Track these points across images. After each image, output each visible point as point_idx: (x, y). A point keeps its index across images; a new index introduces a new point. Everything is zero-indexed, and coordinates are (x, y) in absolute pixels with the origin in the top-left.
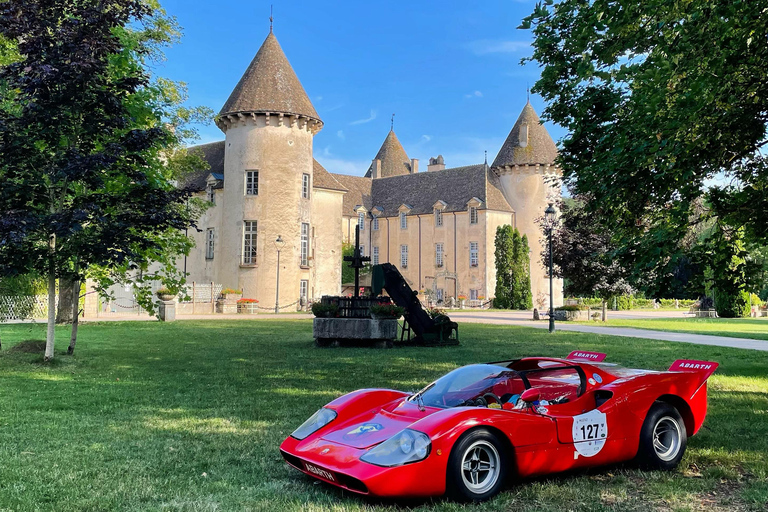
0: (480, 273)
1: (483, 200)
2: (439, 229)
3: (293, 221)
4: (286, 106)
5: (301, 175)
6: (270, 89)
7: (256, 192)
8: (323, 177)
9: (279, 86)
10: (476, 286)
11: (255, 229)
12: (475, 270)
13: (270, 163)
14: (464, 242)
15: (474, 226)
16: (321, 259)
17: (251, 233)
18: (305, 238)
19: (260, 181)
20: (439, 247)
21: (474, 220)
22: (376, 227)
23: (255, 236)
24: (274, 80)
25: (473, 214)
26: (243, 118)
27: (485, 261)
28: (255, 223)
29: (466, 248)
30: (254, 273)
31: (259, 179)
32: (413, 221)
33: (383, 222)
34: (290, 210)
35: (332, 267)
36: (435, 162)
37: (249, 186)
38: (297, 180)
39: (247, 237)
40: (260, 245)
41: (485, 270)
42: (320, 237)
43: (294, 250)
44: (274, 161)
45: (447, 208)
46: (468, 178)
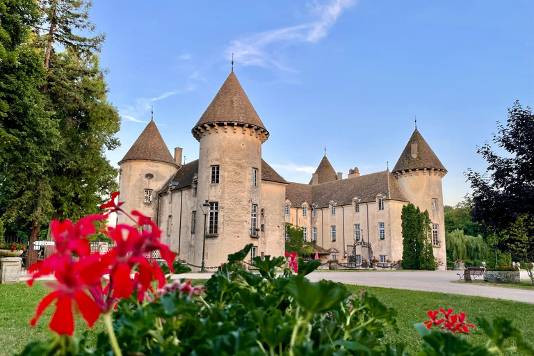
0: (387, 244)
1: (387, 195)
2: (357, 214)
3: (245, 202)
4: (239, 118)
5: (251, 169)
6: (228, 107)
7: (218, 181)
8: (271, 174)
9: (235, 105)
10: (384, 253)
11: (216, 208)
12: (382, 242)
13: (227, 160)
14: (374, 223)
15: (381, 211)
16: (270, 232)
17: (214, 211)
18: (255, 215)
19: (221, 173)
20: (357, 226)
21: (381, 207)
22: (315, 215)
23: (216, 214)
24: (232, 101)
25: (380, 203)
26: (208, 128)
27: (390, 235)
28: (217, 204)
29: (376, 227)
30: (216, 241)
31: (220, 172)
32: (339, 211)
33: (319, 212)
34: (243, 194)
35: (278, 238)
36: (352, 172)
37: (213, 177)
38: (248, 172)
39: (212, 214)
40: (220, 219)
41: (390, 241)
42: (268, 216)
43: (245, 224)
44: (231, 158)
45: (362, 200)
46: (376, 180)
